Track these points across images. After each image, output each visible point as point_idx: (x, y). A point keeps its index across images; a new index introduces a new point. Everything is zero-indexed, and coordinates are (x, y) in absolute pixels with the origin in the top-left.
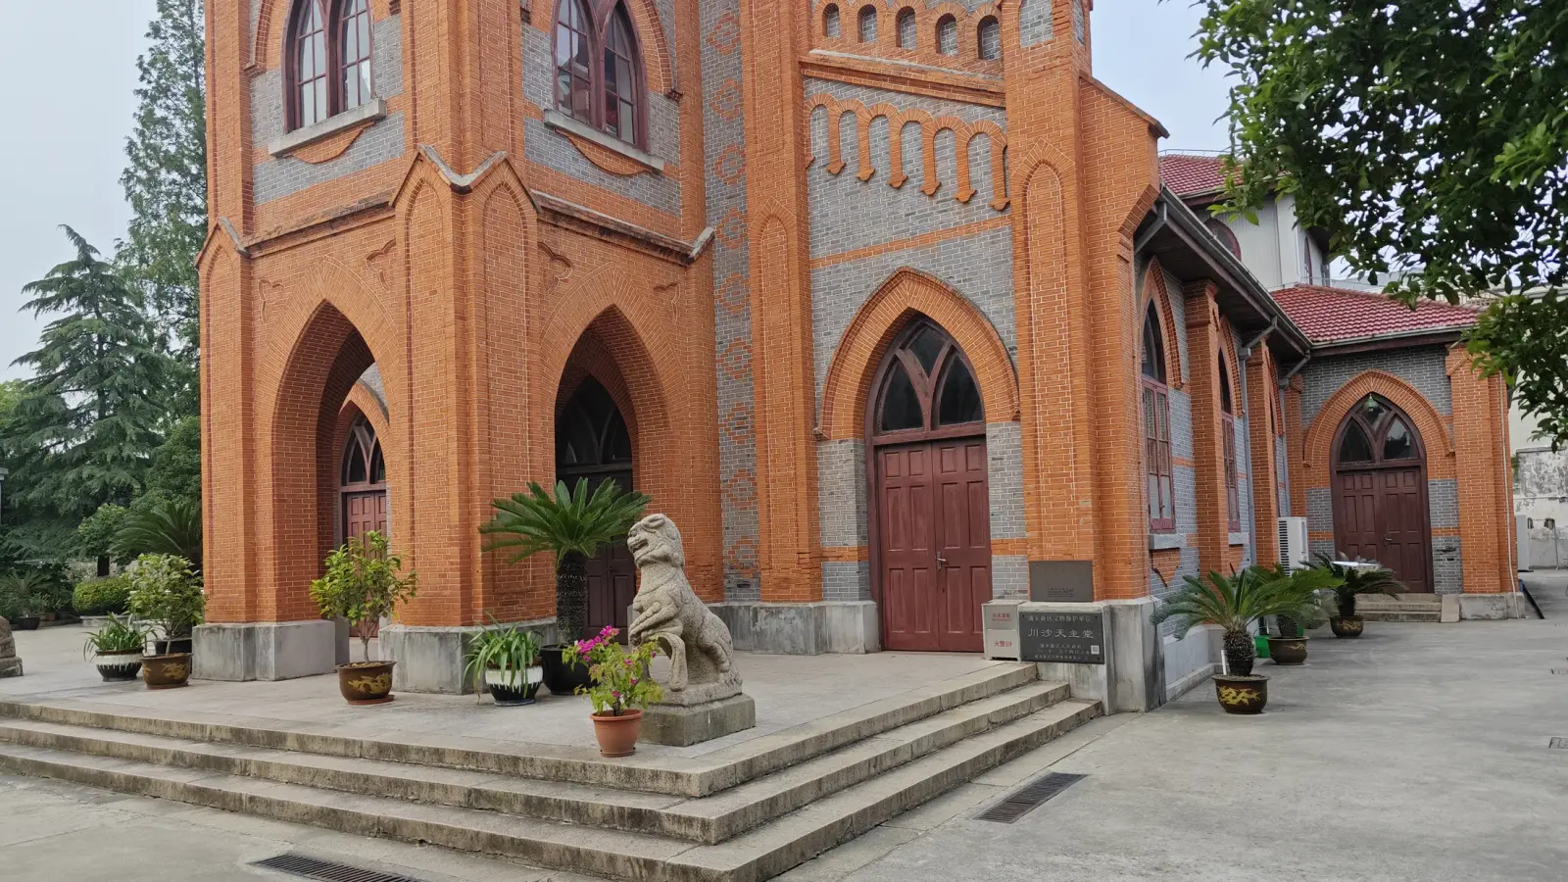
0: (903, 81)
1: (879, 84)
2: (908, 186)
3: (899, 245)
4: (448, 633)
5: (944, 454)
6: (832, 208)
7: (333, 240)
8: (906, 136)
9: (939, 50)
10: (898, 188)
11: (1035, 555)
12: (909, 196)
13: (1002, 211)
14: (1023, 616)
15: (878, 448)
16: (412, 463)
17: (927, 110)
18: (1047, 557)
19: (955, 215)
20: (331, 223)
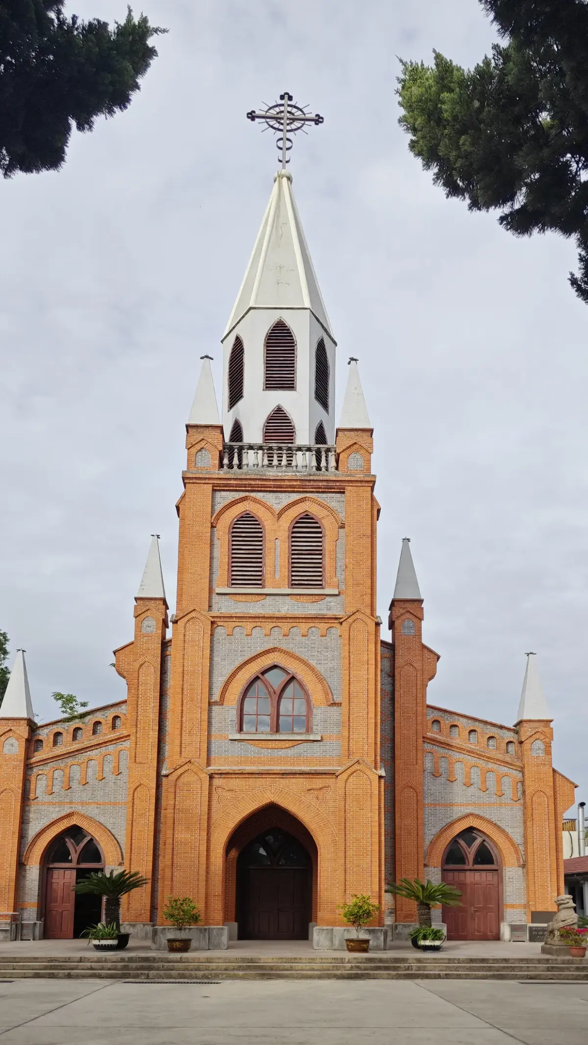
0: (473, 753)
1: (460, 751)
2: (472, 786)
3: (468, 805)
4: (375, 929)
5: (476, 876)
6: (434, 787)
7: (281, 780)
8: (472, 770)
9: (488, 745)
10: (468, 786)
11: (533, 910)
12: (472, 790)
13: (516, 801)
14: (531, 928)
15: (445, 870)
16: (346, 868)
17: (481, 763)
18: (538, 910)
19: (494, 799)
20: (283, 774)
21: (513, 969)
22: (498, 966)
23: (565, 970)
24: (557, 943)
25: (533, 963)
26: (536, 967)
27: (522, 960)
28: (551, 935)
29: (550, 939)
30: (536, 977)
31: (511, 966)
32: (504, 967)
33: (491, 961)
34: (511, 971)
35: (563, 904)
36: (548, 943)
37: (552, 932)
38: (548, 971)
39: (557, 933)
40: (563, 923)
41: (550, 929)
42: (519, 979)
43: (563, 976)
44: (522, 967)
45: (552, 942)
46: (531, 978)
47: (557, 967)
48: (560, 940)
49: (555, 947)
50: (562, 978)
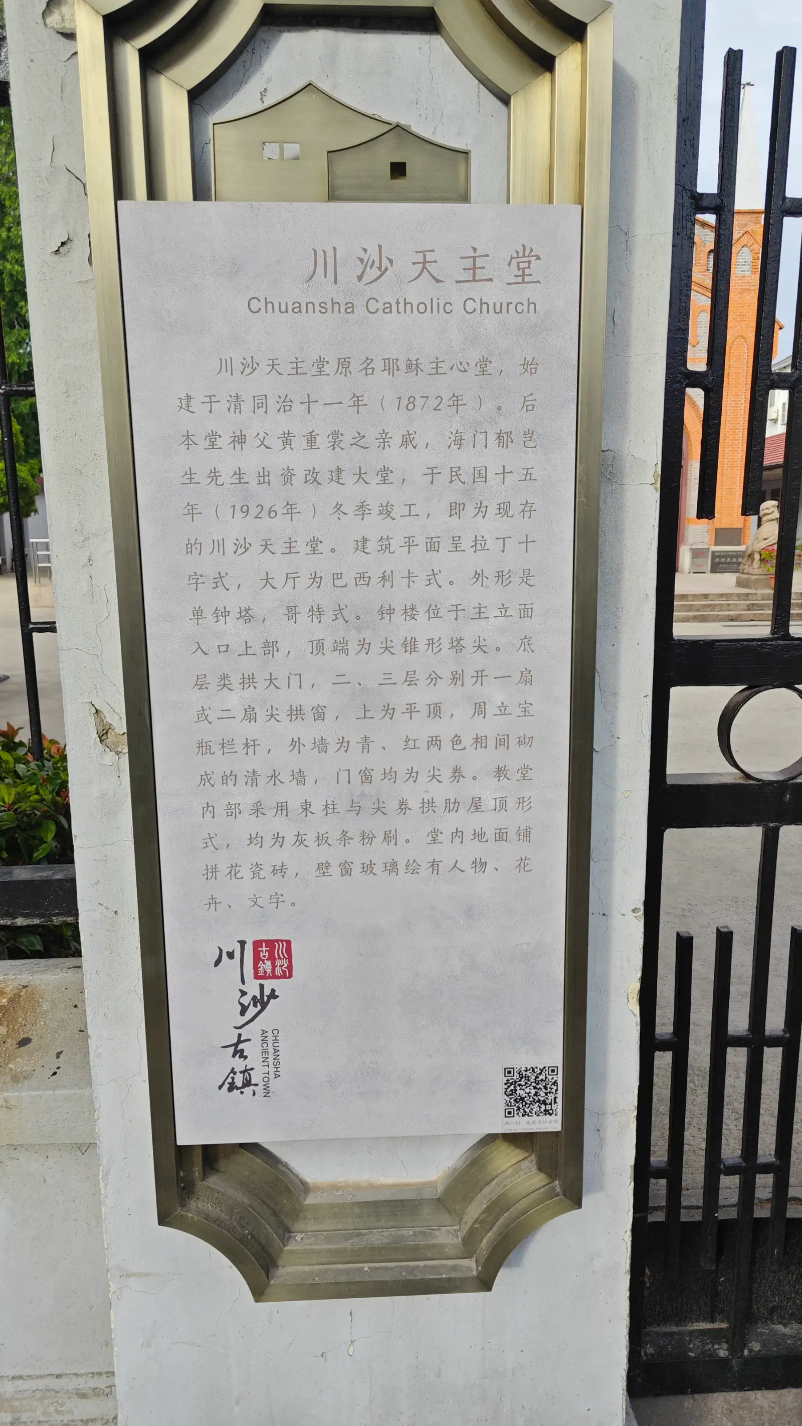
14: (713, 552)
21: (713, 607)
22: (699, 604)
23: (766, 609)
24: (756, 571)
25: (733, 600)
26: (736, 605)
27: (722, 595)
28: (750, 560)
29: (747, 566)
30: (737, 618)
31: (712, 605)
32: (704, 606)
33: (691, 598)
34: (711, 611)
35: (768, 514)
36: (745, 571)
37: (751, 556)
38: (749, 610)
39: (757, 557)
40: (766, 541)
41: (749, 552)
42: (720, 620)
43: (764, 616)
44: (722, 605)
45: (751, 571)
46: (732, 620)
47: (758, 605)
48: (760, 567)
49: (754, 577)
50: (763, 619)
